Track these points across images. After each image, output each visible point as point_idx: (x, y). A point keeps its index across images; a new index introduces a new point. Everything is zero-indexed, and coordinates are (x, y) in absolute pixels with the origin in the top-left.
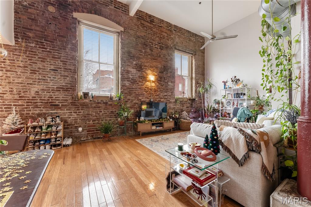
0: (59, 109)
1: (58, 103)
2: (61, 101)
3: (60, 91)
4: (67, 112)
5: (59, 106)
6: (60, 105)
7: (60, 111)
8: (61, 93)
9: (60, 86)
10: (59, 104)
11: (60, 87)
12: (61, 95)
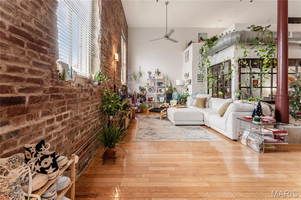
0: (25, 116)
1: (20, 91)
2: (28, 85)
3: (22, 44)
4: (44, 123)
5: (24, 102)
6: (27, 100)
7: (27, 124)
8: (23, 54)
9: (23, 25)
10: (25, 97)
11: (23, 29)
12: (24, 62)
